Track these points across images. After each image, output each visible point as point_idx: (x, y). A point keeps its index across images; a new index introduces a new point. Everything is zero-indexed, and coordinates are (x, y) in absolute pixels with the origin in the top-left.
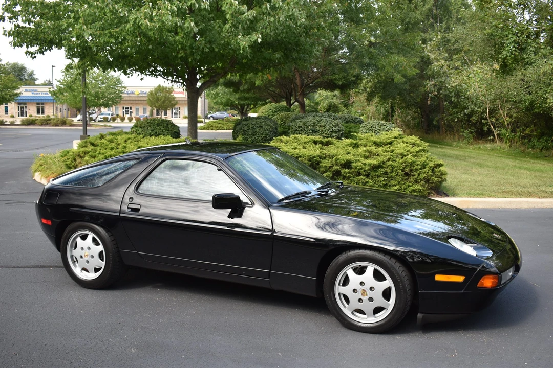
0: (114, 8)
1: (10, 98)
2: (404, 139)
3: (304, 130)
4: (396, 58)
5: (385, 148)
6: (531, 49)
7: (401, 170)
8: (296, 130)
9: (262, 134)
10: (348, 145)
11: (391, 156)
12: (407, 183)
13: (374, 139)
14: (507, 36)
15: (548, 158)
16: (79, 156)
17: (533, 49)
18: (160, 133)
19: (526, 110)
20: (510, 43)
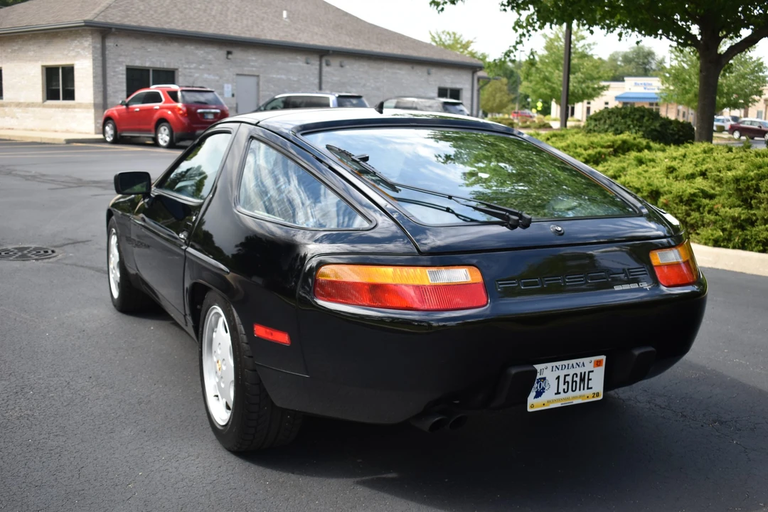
1: (593, 93)
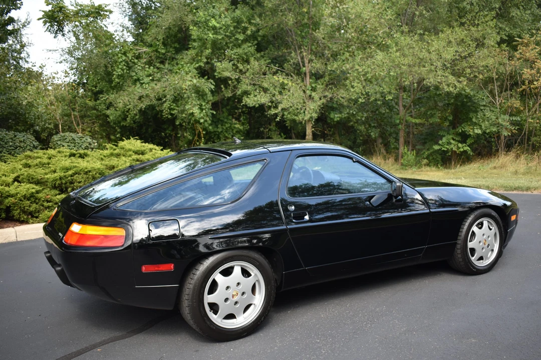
6: (139, 67)
19: (114, 123)
20: (121, 62)
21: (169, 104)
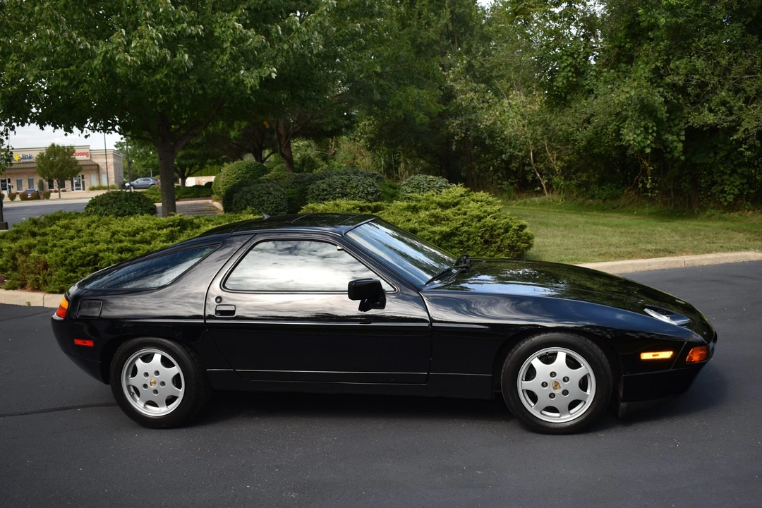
0: (71, 37)
2: (474, 197)
3: (330, 194)
4: (414, 91)
5: (454, 210)
6: (591, 73)
7: (480, 236)
8: (319, 195)
9: (273, 203)
10: (404, 209)
11: (466, 219)
12: (488, 253)
13: (437, 199)
14: (561, 59)
15: (616, 210)
16: (21, 251)
17: (594, 74)
18: (131, 211)
19: (584, 150)
20: (566, 67)
21: (618, 126)
